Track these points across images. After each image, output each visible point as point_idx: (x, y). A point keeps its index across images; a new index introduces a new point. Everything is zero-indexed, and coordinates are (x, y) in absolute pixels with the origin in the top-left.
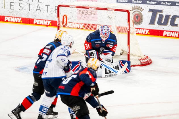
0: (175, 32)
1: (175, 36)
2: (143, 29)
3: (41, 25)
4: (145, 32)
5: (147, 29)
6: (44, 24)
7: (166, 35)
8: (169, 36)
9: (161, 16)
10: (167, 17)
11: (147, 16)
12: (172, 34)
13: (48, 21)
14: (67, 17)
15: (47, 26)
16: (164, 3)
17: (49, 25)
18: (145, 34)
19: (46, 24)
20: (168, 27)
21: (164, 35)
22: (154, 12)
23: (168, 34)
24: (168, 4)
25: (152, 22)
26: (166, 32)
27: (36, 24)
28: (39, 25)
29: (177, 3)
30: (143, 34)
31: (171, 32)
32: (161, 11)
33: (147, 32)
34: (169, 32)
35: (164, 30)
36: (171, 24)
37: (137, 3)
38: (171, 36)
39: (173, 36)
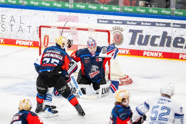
0: (154, 52)
1: (155, 56)
2: (124, 49)
3: (23, 45)
4: (126, 53)
5: (128, 50)
6: (26, 45)
7: (146, 55)
8: (149, 56)
9: (141, 36)
10: (147, 37)
11: (127, 37)
12: (152, 54)
13: (30, 42)
14: (48, 37)
15: (29, 46)
16: (144, 24)
17: (31, 46)
18: (125, 54)
19: (28, 45)
20: (148, 47)
21: (144, 55)
22: (135, 32)
23: (148, 54)
24: (148, 24)
25: (132, 42)
26: (146, 52)
27: (18, 45)
28: (22, 45)
29: (156, 24)
30: (123, 54)
31: (151, 52)
32: (141, 31)
33: (127, 52)
34: (149, 52)
35: (144, 50)
36: (150, 44)
37: (117, 24)
38: (151, 56)
39: (153, 56)
